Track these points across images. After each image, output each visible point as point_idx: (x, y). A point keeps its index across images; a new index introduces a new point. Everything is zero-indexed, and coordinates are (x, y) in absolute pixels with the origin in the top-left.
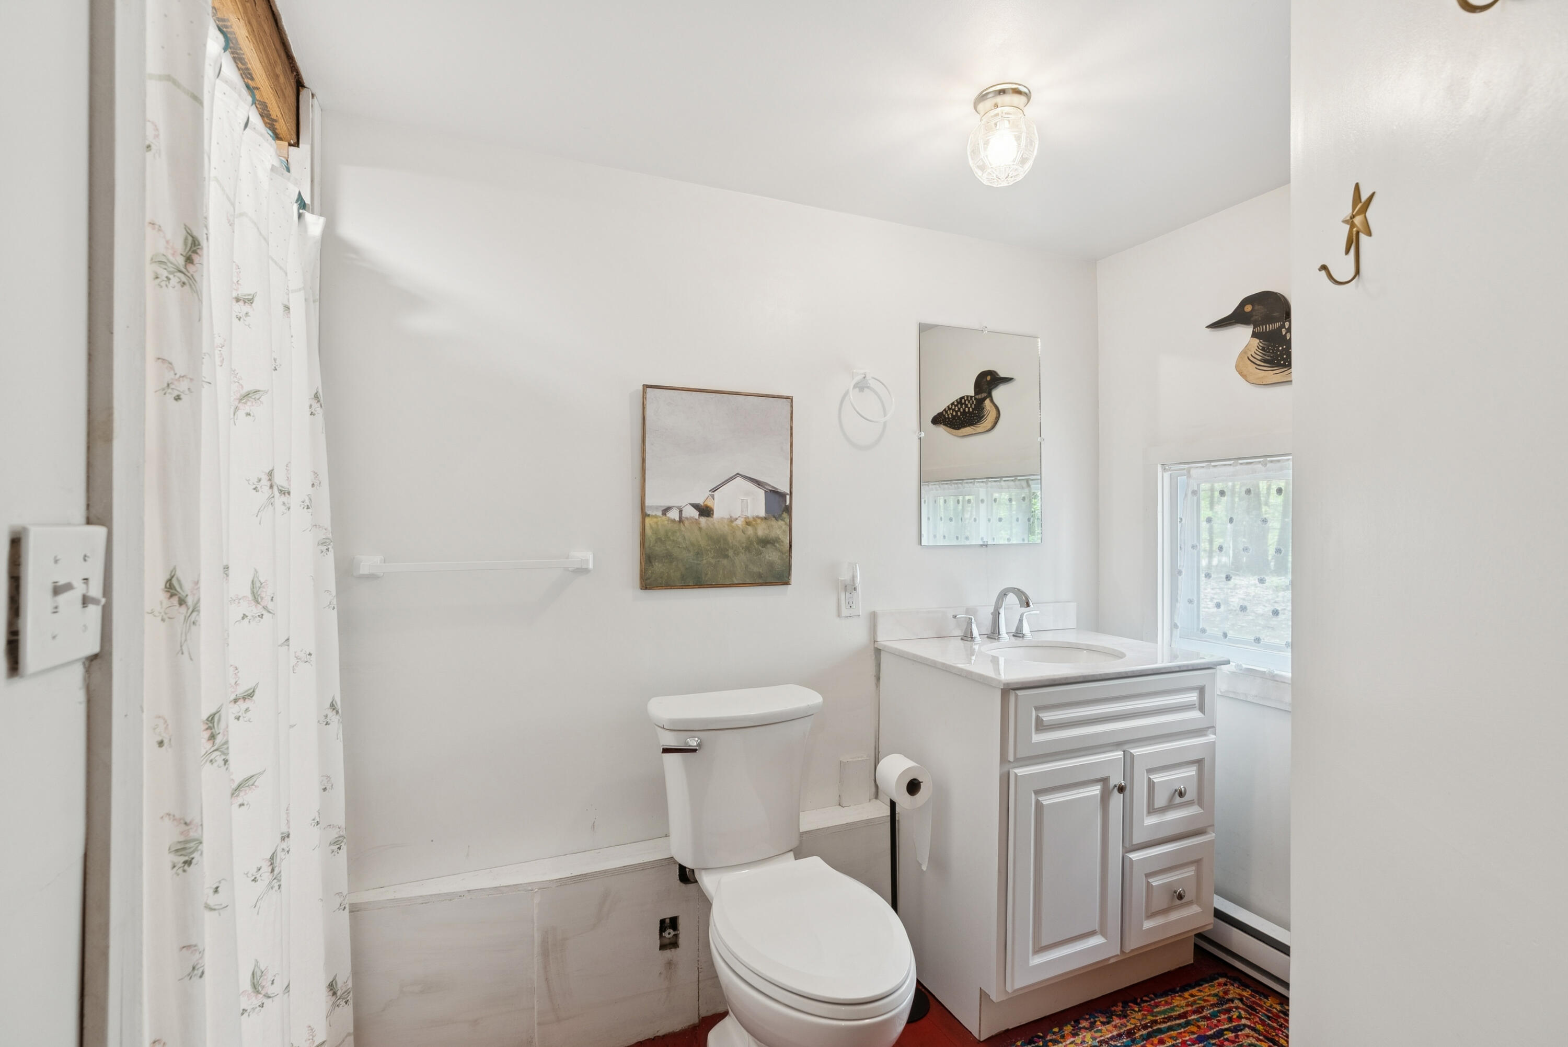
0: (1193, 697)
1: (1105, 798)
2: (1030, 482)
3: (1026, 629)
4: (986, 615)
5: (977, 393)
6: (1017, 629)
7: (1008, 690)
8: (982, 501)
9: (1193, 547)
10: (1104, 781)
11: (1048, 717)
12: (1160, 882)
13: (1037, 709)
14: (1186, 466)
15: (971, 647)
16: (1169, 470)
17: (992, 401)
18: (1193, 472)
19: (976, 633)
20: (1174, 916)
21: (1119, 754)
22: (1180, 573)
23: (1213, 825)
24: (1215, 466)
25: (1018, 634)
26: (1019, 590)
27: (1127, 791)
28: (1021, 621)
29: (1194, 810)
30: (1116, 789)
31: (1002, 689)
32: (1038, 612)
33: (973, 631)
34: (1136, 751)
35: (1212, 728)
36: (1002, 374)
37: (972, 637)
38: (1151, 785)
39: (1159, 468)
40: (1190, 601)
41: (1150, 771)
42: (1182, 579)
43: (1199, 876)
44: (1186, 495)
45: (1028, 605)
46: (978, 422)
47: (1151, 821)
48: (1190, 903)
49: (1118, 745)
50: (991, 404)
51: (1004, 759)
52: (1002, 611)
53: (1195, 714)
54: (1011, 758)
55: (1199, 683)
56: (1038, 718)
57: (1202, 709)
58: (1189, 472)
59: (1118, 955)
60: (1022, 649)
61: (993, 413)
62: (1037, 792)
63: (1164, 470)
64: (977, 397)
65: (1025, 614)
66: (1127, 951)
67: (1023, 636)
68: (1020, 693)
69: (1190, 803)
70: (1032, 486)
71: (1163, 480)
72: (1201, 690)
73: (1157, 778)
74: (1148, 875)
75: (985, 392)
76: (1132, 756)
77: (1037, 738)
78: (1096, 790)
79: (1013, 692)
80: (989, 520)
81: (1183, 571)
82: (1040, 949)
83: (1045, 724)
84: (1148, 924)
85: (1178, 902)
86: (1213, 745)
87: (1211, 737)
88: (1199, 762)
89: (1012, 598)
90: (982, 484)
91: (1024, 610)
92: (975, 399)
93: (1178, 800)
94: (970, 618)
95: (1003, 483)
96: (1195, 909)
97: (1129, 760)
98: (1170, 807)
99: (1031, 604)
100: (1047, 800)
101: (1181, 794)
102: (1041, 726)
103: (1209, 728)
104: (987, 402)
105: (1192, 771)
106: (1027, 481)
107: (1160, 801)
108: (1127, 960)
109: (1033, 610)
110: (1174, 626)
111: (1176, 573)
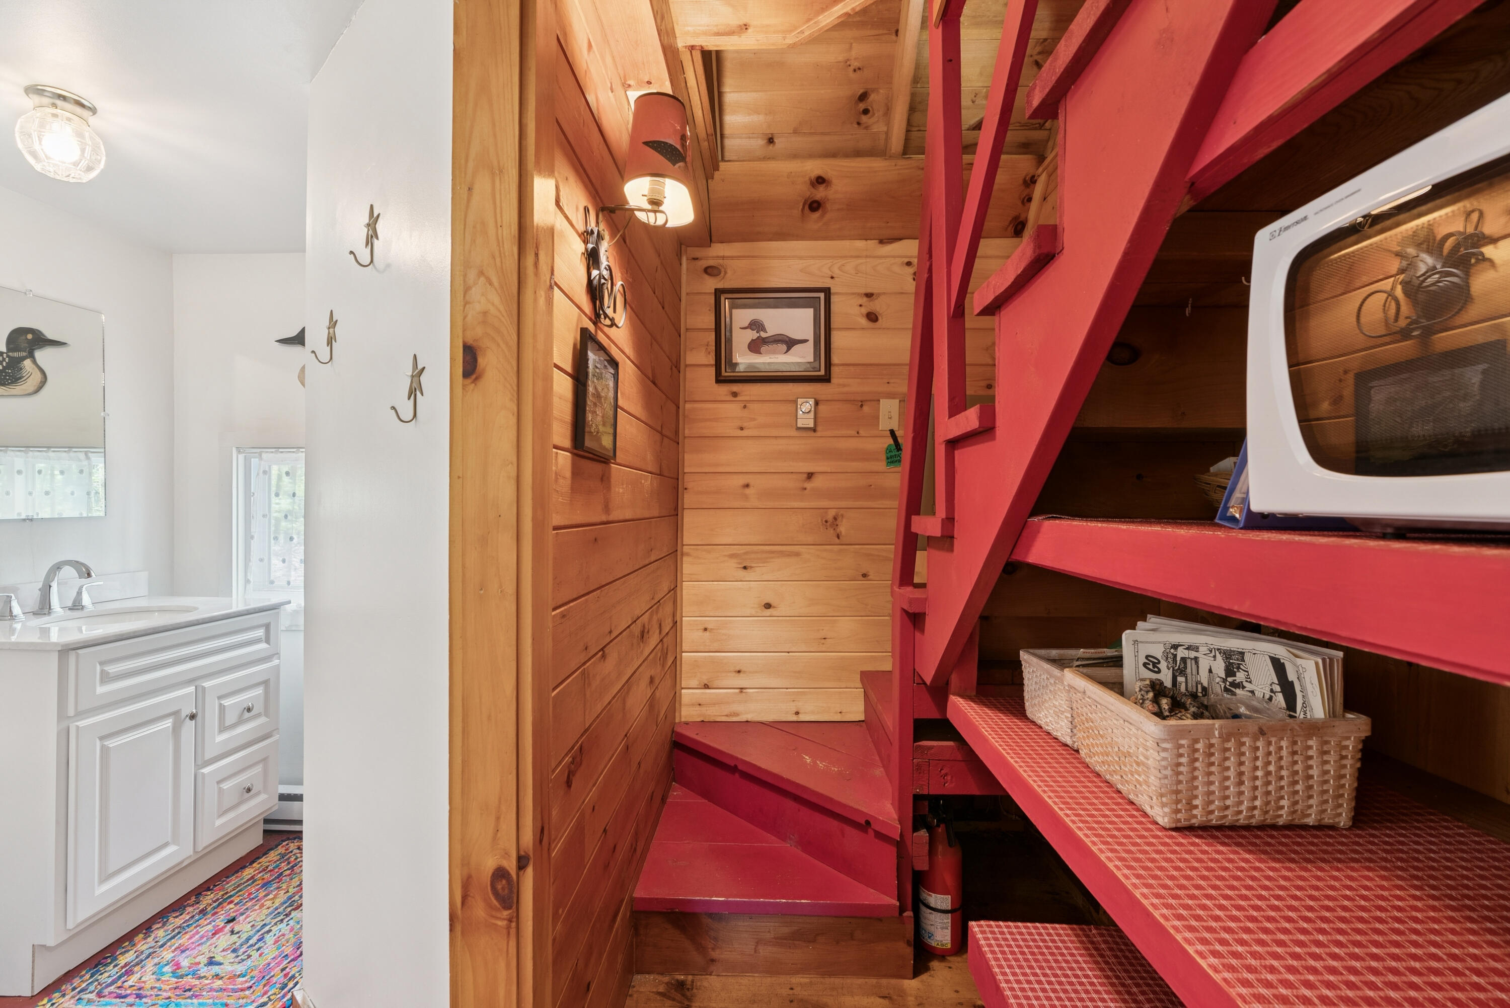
0: (260, 633)
1: (176, 729)
2: (90, 454)
3: (86, 600)
4: (32, 594)
5: (9, 349)
6: (74, 602)
7: (66, 651)
8: (19, 472)
9: (264, 516)
10: (176, 713)
11: (112, 669)
12: (231, 785)
13: (101, 663)
14: (259, 450)
15: (11, 626)
16: (244, 453)
17: (34, 362)
18: (264, 456)
19: (17, 610)
20: (244, 808)
21: (192, 689)
22: (252, 537)
23: (278, 729)
24: (282, 452)
25: (77, 606)
26: (77, 562)
27: (199, 717)
28: (79, 593)
29: (262, 720)
30: (188, 718)
31: (59, 651)
32: (102, 583)
33: (12, 609)
34: (207, 684)
35: (277, 654)
36: (50, 335)
37: (11, 616)
38: (222, 708)
39: (234, 451)
40: (261, 560)
41: (219, 698)
42: (254, 544)
43: (265, 772)
44: (258, 474)
45: (89, 575)
46: (12, 383)
47: (220, 738)
48: (258, 793)
49: (190, 682)
50: (34, 366)
51: (62, 714)
52: (54, 585)
53: (263, 645)
54: (71, 712)
55: (265, 621)
56: (102, 671)
57: (268, 641)
58: (260, 455)
59: (190, 856)
60: (82, 619)
61: (37, 377)
62: (102, 738)
63: (239, 452)
64: (11, 354)
65: (84, 587)
66: (200, 849)
67: (83, 608)
68: (80, 651)
69: (258, 716)
70: (93, 459)
71: (238, 460)
72: (267, 627)
73: (226, 702)
74: (219, 782)
75: (25, 352)
76: (204, 688)
77: (101, 690)
78: (168, 723)
79: (74, 651)
80: (30, 494)
81: (255, 536)
82: (105, 877)
83: (111, 676)
84: (218, 822)
85: (247, 795)
86: (277, 668)
87: (276, 662)
88: (266, 683)
89: (69, 572)
90: (18, 453)
91: (84, 581)
92: (8, 356)
93: (247, 715)
94: (8, 596)
95: (51, 454)
96: (263, 797)
97: (200, 693)
98: (240, 722)
99: (93, 574)
100: (112, 743)
101: (249, 710)
102: (106, 678)
103: (274, 655)
104: (27, 363)
105: (260, 691)
106: (86, 453)
107: (230, 719)
108: (200, 858)
109: (95, 582)
110: (247, 581)
111: (249, 537)
